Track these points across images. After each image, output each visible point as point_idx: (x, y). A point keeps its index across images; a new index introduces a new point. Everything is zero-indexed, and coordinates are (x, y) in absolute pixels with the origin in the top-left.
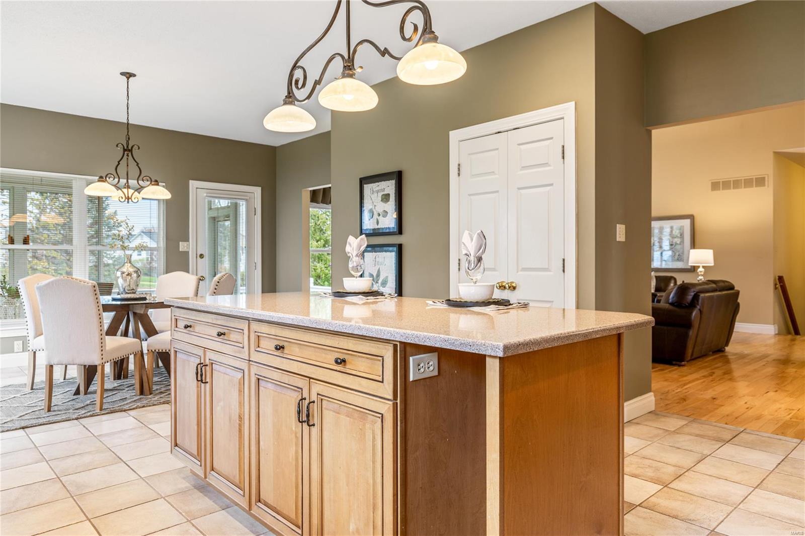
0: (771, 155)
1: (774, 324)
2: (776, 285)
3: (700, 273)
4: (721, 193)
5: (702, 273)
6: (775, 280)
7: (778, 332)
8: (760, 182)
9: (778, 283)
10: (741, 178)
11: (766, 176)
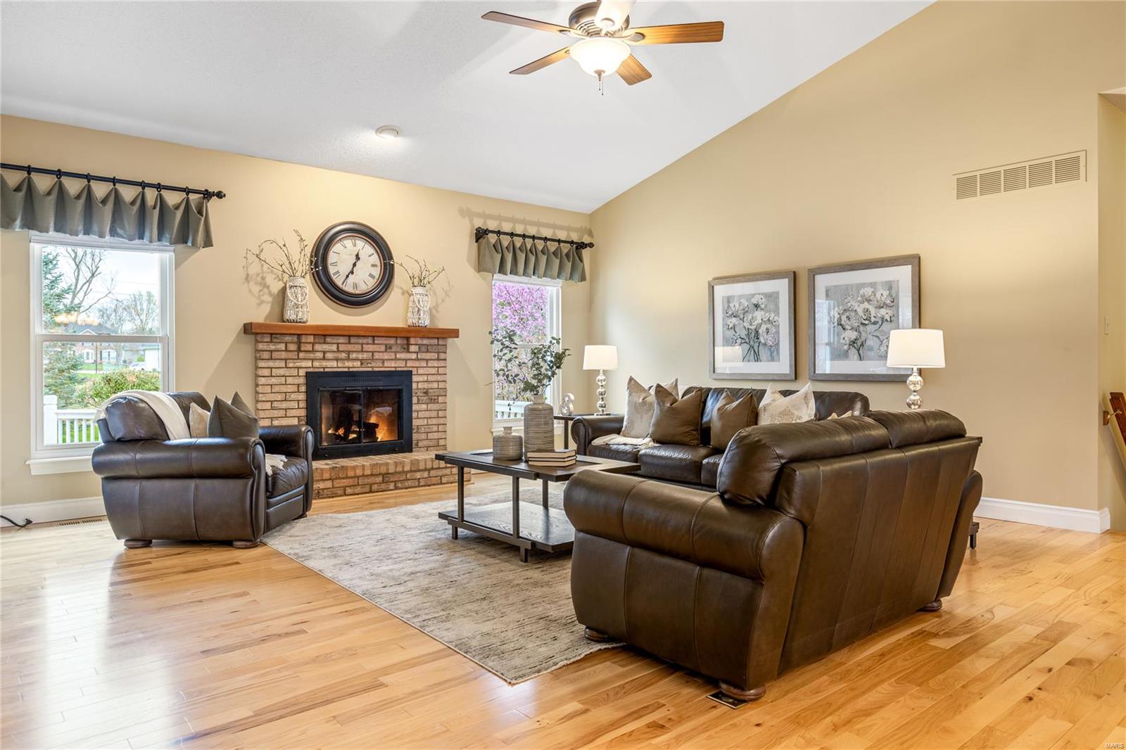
0: (1094, 104)
1: (1100, 508)
2: (1106, 413)
3: (912, 387)
4: (979, 203)
5: (918, 387)
6: (1102, 402)
7: (1113, 523)
8: (1068, 169)
9: (1111, 411)
10: (1023, 164)
11: (1082, 155)
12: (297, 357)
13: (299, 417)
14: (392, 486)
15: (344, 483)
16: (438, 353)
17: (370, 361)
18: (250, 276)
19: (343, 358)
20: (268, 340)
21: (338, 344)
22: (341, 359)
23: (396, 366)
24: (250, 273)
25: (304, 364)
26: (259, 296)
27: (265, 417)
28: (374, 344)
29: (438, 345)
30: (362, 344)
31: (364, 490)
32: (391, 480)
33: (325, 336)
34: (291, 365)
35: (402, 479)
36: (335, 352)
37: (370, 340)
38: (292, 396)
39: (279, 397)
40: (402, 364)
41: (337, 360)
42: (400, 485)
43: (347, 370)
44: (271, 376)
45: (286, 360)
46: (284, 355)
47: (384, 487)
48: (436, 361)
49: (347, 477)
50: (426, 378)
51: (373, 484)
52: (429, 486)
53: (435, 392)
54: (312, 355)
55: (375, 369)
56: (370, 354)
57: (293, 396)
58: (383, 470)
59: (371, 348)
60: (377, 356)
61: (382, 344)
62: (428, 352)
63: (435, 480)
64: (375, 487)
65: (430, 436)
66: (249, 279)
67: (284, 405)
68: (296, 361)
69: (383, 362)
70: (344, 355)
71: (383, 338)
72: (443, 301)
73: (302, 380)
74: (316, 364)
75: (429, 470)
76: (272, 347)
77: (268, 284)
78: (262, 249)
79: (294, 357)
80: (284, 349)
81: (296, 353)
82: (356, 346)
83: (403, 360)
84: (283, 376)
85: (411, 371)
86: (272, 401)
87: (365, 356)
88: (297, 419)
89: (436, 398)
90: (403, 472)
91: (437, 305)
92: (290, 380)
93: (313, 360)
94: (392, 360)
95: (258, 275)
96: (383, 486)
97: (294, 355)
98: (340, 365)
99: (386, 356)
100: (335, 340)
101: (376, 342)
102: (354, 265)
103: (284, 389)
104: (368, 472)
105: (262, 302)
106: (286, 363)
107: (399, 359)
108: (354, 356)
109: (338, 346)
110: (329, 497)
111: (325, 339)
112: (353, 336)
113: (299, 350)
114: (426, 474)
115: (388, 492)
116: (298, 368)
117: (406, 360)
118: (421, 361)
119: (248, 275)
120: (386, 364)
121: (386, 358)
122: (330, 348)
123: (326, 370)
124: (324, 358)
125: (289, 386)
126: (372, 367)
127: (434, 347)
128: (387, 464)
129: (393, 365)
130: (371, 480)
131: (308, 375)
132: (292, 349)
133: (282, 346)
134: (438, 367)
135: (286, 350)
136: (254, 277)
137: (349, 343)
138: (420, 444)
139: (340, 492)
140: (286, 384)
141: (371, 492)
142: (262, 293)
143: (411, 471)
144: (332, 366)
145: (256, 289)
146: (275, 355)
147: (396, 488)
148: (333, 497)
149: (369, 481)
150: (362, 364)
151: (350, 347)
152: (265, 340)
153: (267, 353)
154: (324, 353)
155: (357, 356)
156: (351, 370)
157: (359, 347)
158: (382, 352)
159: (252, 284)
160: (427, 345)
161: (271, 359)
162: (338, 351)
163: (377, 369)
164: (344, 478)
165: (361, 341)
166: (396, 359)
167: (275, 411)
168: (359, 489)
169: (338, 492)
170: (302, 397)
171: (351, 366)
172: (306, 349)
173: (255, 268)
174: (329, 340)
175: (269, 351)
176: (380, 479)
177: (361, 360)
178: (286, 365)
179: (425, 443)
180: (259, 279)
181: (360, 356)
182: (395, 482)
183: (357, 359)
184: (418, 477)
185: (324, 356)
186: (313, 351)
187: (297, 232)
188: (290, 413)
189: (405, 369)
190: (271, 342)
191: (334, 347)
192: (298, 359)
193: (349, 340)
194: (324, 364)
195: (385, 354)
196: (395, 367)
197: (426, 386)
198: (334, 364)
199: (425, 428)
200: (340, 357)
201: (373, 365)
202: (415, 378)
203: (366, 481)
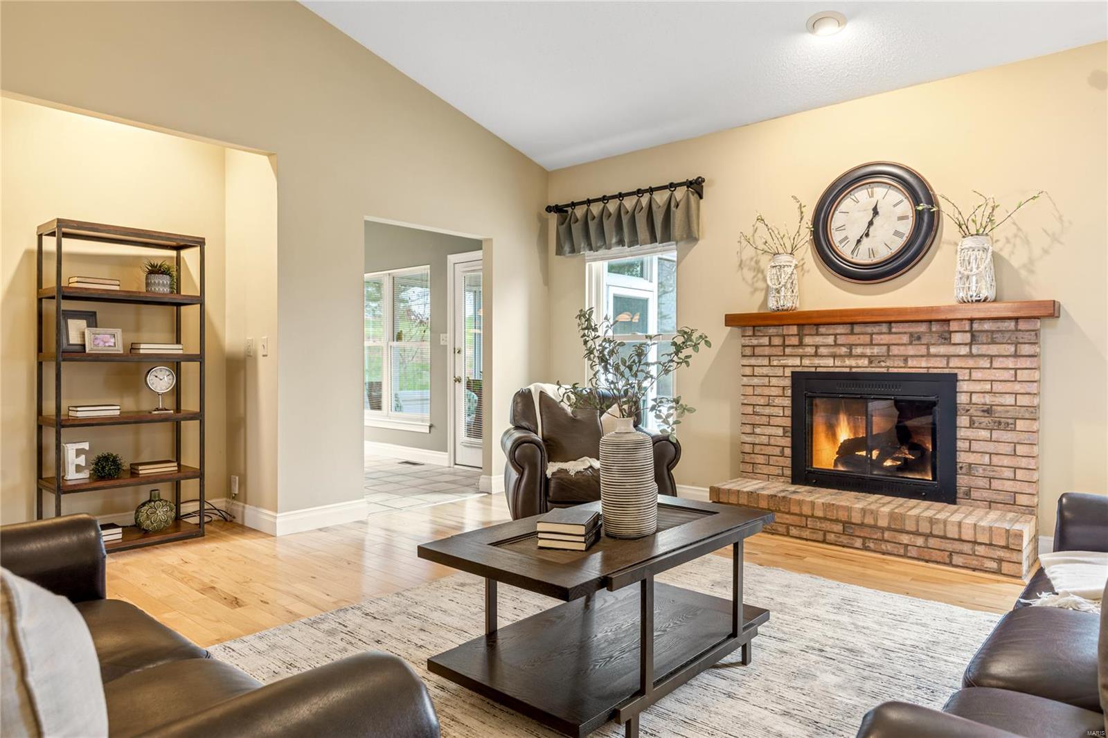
12: (782, 354)
13: (784, 427)
14: (858, 543)
15: (787, 519)
16: (1017, 344)
17: (883, 359)
18: (744, 261)
19: (843, 354)
20: (750, 333)
21: (836, 335)
22: (840, 356)
23: (929, 365)
24: (744, 258)
25: (791, 361)
26: (753, 283)
27: (746, 422)
28: (890, 333)
29: (1017, 330)
30: (871, 335)
31: (815, 537)
32: (857, 534)
33: (818, 325)
34: (775, 363)
35: (875, 537)
36: (832, 345)
37: (884, 328)
38: (776, 401)
39: (762, 401)
40: (942, 363)
41: (834, 356)
42: (872, 545)
43: (847, 370)
44: (754, 376)
45: (769, 356)
46: (767, 351)
47: (845, 542)
48: (1011, 359)
49: (789, 513)
50: (989, 387)
51: (829, 532)
52: (927, 561)
53: (1007, 412)
54: (800, 351)
55: (892, 370)
56: (885, 348)
57: (778, 401)
58: (842, 515)
59: (886, 339)
60: (895, 350)
61: (905, 333)
62: (993, 342)
63: (936, 555)
64: (831, 537)
65: (996, 483)
66: (742, 266)
67: (767, 411)
68: (780, 358)
69: (906, 360)
70: (844, 350)
71: (907, 325)
72: (1046, 252)
73: (788, 382)
74: (806, 362)
75: (927, 536)
76: (755, 342)
77: (762, 267)
78: (757, 229)
79: (779, 354)
80: (768, 344)
81: (782, 348)
82: (862, 336)
83: (944, 356)
84: (767, 376)
85: (956, 374)
86: (754, 405)
87: (876, 350)
88: (781, 429)
89: (1010, 421)
90: (875, 527)
91: (1031, 261)
92: (774, 381)
93: (802, 357)
94: (922, 356)
95: (752, 259)
96: (844, 539)
97: (778, 351)
98: (838, 363)
99: (911, 350)
100: (831, 330)
101: (894, 330)
102: (871, 223)
103: (767, 391)
104: (819, 513)
105: (756, 290)
106: (770, 360)
107: (936, 356)
108: (859, 350)
109: (835, 337)
110: (769, 533)
111: (817, 329)
112: (857, 323)
113: (784, 346)
114: (920, 541)
115: (851, 550)
116: (784, 367)
117: (948, 357)
118: (977, 359)
119: (741, 261)
120: (910, 363)
121: (911, 353)
122: (825, 341)
123: (819, 370)
124: (816, 355)
125: (772, 388)
126: (888, 367)
127: (1007, 335)
128: (849, 509)
129: (924, 364)
130: (826, 525)
131: (796, 376)
132: (777, 344)
133: (765, 341)
134: (1016, 369)
135: (770, 345)
136: (748, 262)
137: (852, 333)
138: (974, 494)
139: (782, 529)
140: (769, 386)
141: (824, 541)
142: (755, 279)
143: (889, 529)
144: (827, 364)
145: (749, 275)
146: (758, 351)
147: (866, 548)
148: (773, 534)
149: (824, 525)
150: (871, 362)
151: (853, 339)
152: (747, 334)
153: (749, 348)
154: (817, 347)
155: (864, 351)
156: (854, 370)
157: (867, 339)
158: (905, 345)
159: (745, 270)
160: (992, 332)
161: (754, 355)
162: (836, 345)
163: (895, 370)
164: (784, 512)
165: (869, 329)
166: (929, 355)
167: (757, 418)
168: (808, 533)
169: (779, 529)
170: (787, 402)
171: (855, 365)
172: (791, 343)
173: (749, 252)
174: (822, 330)
175: (751, 346)
176: (839, 528)
177: (869, 357)
178: (770, 363)
179: (986, 494)
180: (753, 263)
181: (868, 351)
182: (864, 538)
183: (862, 356)
184: (905, 542)
185: (816, 351)
186: (801, 345)
187: (794, 198)
188: (774, 421)
189: (946, 371)
190: (754, 335)
191: (830, 340)
192: (784, 355)
193: (852, 329)
194: (817, 361)
195: (910, 347)
196: (928, 368)
197: (988, 399)
198: (830, 362)
199: (984, 470)
200: (838, 354)
201: (888, 364)
202: (963, 386)
203: (819, 525)
